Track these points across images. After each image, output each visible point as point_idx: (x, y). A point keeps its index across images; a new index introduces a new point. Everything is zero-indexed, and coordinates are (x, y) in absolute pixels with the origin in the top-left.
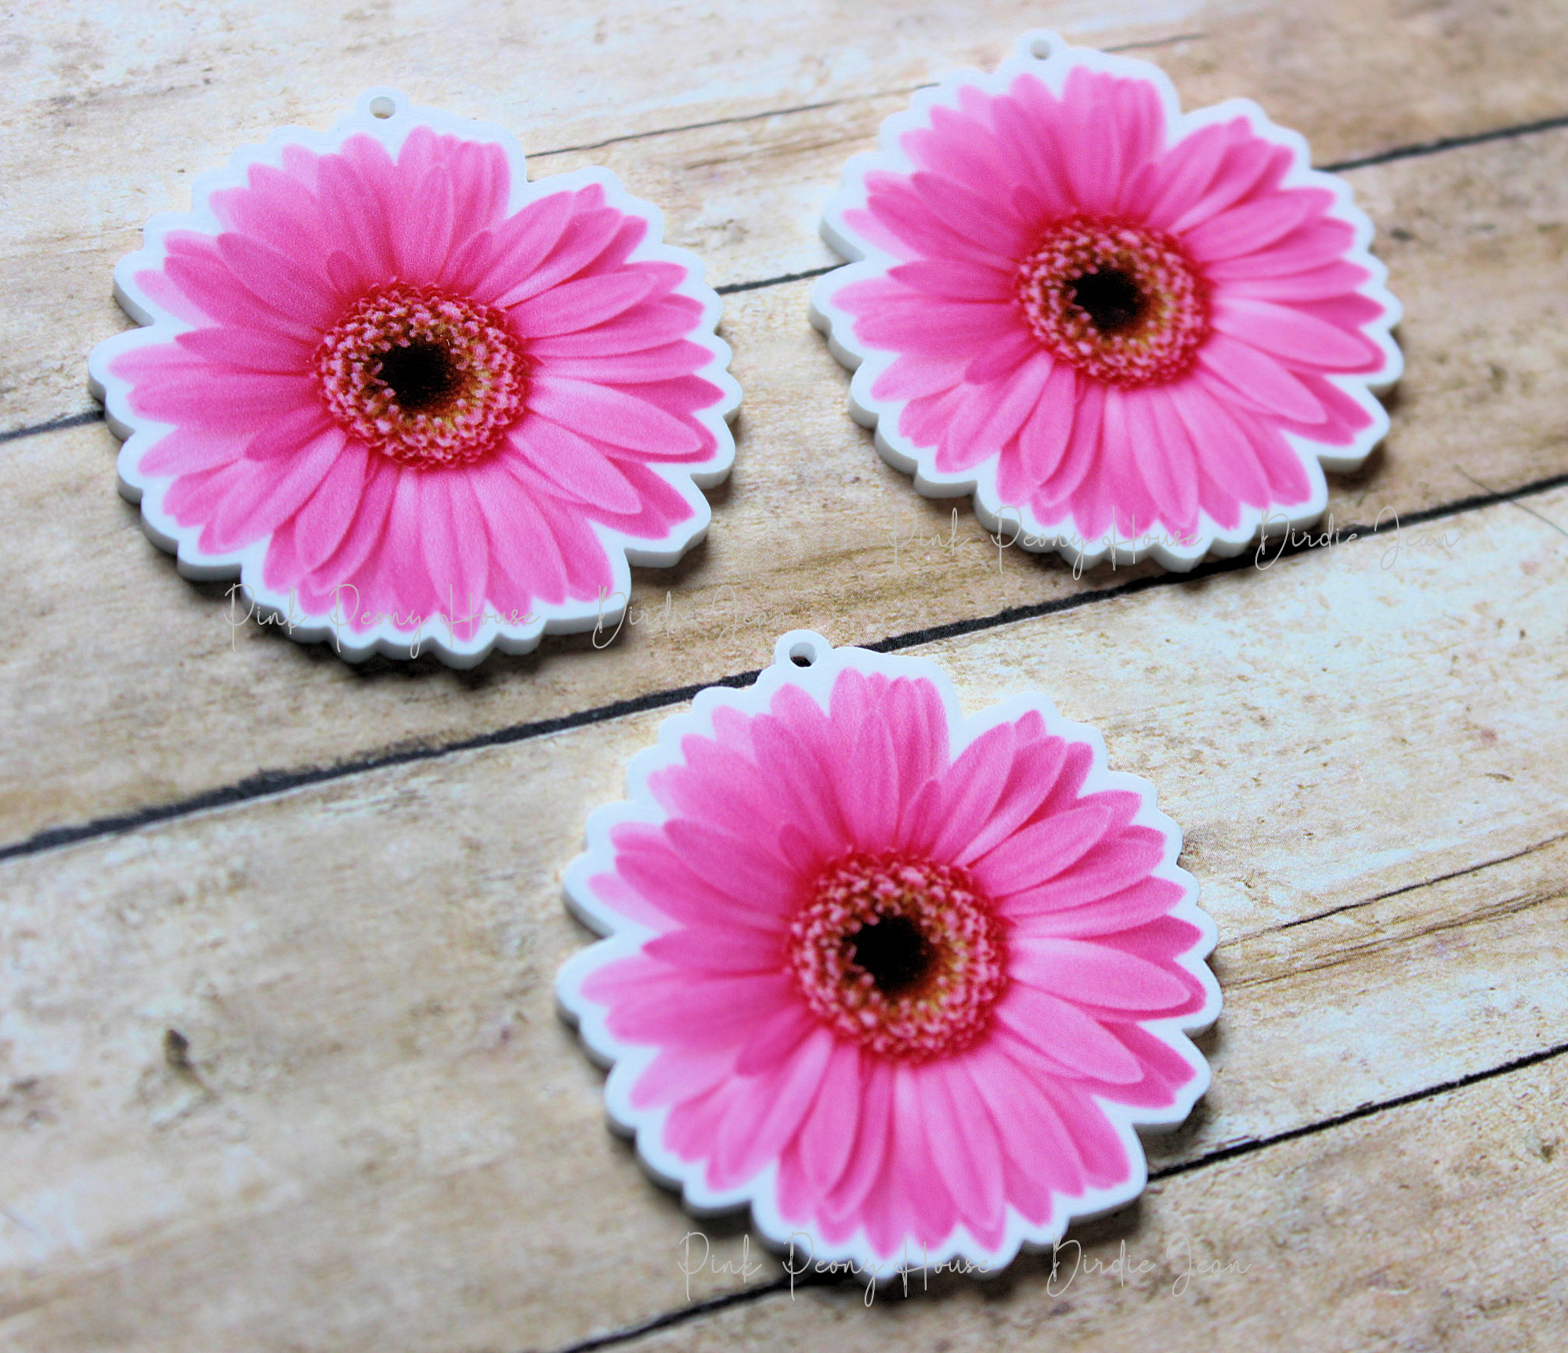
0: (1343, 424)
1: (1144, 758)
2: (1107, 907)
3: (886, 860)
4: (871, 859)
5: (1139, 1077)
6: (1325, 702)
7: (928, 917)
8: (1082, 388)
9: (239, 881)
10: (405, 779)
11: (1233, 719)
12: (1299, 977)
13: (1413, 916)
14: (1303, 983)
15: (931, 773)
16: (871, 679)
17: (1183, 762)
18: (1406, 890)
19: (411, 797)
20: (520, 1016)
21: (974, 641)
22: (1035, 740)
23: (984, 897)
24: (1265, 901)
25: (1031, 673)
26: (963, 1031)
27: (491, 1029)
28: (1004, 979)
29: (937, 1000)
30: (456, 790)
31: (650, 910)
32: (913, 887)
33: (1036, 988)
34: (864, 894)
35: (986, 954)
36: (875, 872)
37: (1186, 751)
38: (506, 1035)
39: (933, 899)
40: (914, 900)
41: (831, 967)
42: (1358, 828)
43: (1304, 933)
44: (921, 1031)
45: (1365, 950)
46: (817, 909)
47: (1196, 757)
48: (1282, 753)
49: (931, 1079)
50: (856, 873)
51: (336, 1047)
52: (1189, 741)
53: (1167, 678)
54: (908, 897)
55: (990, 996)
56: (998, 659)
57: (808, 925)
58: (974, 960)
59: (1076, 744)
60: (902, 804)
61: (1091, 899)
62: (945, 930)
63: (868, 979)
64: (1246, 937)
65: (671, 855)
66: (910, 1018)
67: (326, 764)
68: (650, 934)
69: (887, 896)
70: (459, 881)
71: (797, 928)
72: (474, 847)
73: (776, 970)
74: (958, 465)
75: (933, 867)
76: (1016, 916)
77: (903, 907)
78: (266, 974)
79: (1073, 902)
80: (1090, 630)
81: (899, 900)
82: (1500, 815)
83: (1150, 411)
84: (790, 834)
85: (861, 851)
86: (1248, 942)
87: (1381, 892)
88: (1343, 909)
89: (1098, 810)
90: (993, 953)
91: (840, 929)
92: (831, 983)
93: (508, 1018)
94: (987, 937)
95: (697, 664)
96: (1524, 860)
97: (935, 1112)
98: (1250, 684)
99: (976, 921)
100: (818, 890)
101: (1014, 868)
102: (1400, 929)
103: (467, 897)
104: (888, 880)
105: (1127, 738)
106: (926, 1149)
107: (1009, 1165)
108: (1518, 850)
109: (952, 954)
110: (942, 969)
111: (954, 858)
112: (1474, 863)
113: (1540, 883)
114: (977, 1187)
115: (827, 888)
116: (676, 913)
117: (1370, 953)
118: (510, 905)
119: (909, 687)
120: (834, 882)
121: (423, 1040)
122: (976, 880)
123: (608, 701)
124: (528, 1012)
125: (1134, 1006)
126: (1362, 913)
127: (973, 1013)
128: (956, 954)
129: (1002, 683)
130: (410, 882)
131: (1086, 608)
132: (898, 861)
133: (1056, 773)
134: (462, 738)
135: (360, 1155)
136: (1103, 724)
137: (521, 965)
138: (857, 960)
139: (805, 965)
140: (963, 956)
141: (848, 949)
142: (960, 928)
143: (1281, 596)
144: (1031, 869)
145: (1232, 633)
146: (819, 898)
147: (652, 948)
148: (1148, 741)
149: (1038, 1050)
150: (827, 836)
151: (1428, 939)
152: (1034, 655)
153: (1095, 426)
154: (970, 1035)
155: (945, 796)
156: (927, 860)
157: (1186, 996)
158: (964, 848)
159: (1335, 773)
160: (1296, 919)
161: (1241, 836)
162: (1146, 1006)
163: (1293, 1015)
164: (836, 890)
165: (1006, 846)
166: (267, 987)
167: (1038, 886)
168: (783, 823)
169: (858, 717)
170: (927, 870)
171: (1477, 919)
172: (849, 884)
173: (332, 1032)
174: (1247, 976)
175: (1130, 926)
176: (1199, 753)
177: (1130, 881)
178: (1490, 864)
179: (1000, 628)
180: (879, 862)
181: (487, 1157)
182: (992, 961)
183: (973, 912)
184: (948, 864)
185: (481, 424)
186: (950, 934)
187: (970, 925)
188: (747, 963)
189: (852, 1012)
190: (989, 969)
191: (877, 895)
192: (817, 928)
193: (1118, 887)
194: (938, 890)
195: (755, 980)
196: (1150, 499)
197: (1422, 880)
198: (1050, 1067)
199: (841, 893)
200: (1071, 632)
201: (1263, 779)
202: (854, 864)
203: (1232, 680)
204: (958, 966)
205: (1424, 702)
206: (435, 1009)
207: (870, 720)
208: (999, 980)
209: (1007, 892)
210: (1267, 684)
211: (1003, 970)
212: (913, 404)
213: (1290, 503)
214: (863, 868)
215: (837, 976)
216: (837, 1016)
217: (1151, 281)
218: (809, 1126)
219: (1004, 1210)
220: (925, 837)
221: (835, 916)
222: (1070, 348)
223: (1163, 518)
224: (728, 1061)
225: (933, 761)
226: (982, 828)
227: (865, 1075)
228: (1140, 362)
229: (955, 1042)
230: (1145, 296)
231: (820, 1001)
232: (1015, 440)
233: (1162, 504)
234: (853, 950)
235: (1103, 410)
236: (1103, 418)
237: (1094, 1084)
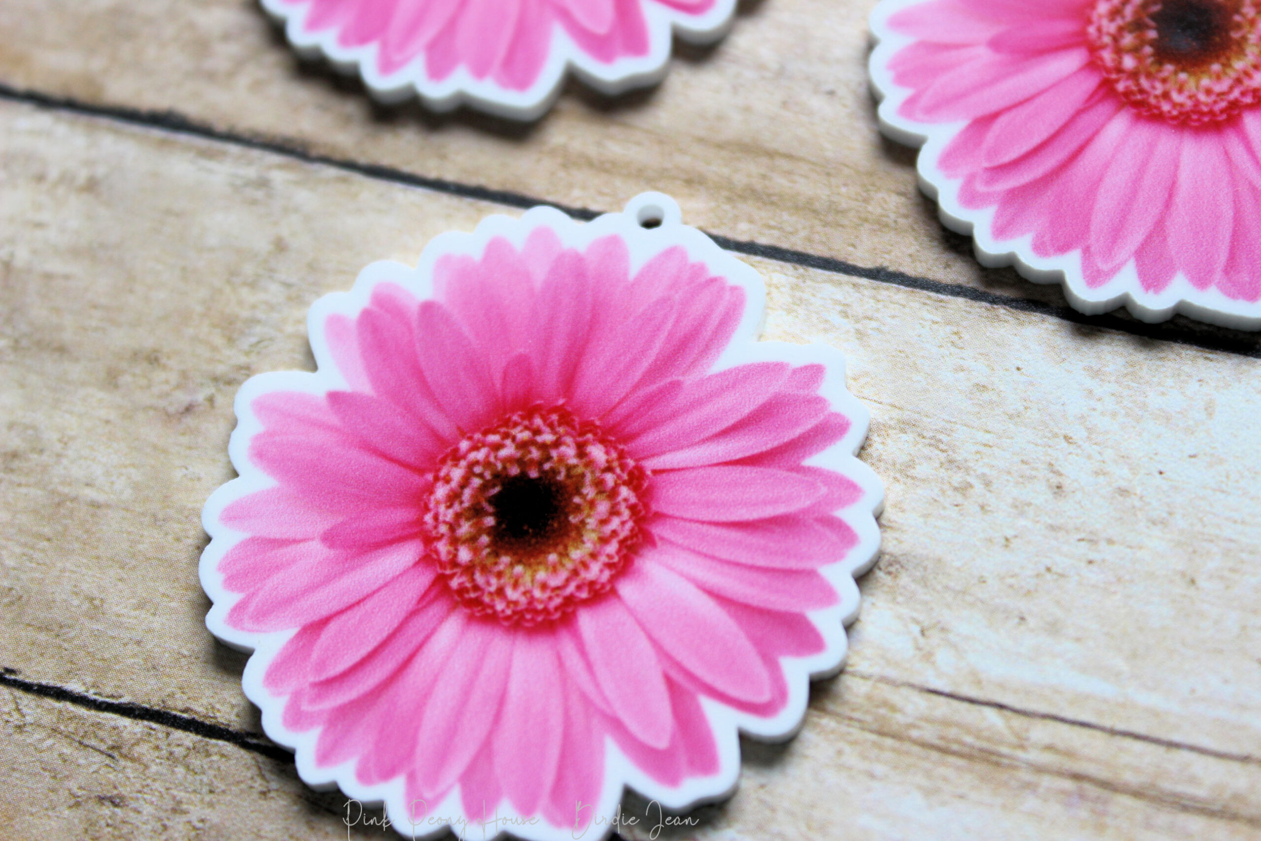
1: (911, 464)
2: (754, 576)
3: (587, 427)
4: (573, 420)
5: (662, 743)
6: (1138, 504)
7: (583, 497)
8: (1096, 98)
9: (91, 186)
10: (270, 167)
11: (1028, 473)
12: (907, 746)
13: (1069, 754)
14: (907, 753)
15: (683, 374)
16: (693, 266)
17: (946, 487)
18: (1083, 725)
19: (263, 183)
20: (211, 400)
21: (831, 281)
22: (802, 392)
23: (646, 506)
24: (928, 657)
25: (860, 335)
26: (536, 612)
27: (182, 398)
28: (608, 588)
29: (535, 571)
30: (304, 197)
31: (358, 365)
32: (590, 464)
33: (631, 612)
34: (544, 447)
35: (609, 556)
36: (567, 434)
37: (957, 478)
38: (189, 409)
39: (599, 484)
40: (583, 475)
41: (467, 493)
42: (1078, 640)
43: (943, 708)
44: (500, 592)
45: (994, 758)
46: (494, 438)
47: (964, 489)
48: (1052, 528)
49: (477, 636)
50: (551, 426)
51: (62, 350)
52: (967, 470)
53: (991, 402)
54: (580, 470)
55: (584, 595)
56: (839, 308)
57: (475, 448)
58: (594, 556)
59: (837, 415)
60: (636, 387)
61: (743, 560)
62: (589, 516)
63: (490, 521)
64: (883, 679)
65: (410, 330)
66: (500, 575)
67: (221, 126)
68: (341, 384)
69: (562, 459)
70: (249, 269)
71: (464, 445)
72: (280, 246)
73: (421, 471)
74: (920, 117)
75: (622, 456)
76: (662, 539)
77: (568, 476)
78: (56, 266)
79: (725, 555)
80: (949, 323)
81: (569, 468)
82: (1243, 707)
83: (1151, 147)
84: (521, 363)
85: (569, 409)
86: (882, 686)
87: (1053, 711)
88: (1001, 707)
89: (813, 485)
90: (616, 559)
91: (500, 466)
92: (457, 507)
93: (200, 397)
94: (622, 543)
95: (570, 186)
96: (1236, 766)
97: (458, 668)
98: (1071, 448)
99: (623, 523)
100: (507, 423)
101: (694, 494)
102: (1047, 758)
103: (245, 284)
104: (573, 445)
105: (910, 437)
106: (426, 695)
107: (486, 749)
108: (1234, 749)
109: (579, 539)
110: (560, 548)
111: (646, 458)
112: (1176, 737)
113: (1236, 797)
114: (442, 756)
115: (516, 424)
116: (376, 379)
117: (998, 764)
118: (271, 307)
119: (722, 289)
120: (526, 423)
121: (126, 379)
122: (651, 489)
123: (473, 181)
124: (220, 400)
125: (708, 678)
126: (1018, 722)
127: (557, 601)
128: (583, 542)
129: (826, 330)
130: (212, 250)
131: (960, 302)
132: (595, 434)
133: (798, 431)
134: (337, 156)
135: (15, 442)
136: (895, 413)
137: (243, 360)
138: (492, 501)
139: (447, 480)
140: (588, 547)
141: (494, 486)
142: (604, 522)
143: (1169, 382)
144: (708, 504)
145: (1091, 392)
146: (503, 430)
147: (335, 398)
148: (927, 451)
149: (589, 667)
150: (550, 380)
151: (1068, 785)
152: (877, 320)
153: (1083, 137)
154: (540, 619)
155: (681, 400)
156: (621, 447)
157: (765, 697)
158: (663, 453)
159: (1093, 576)
160: (947, 689)
161: (952, 584)
162: (720, 685)
163: (872, 776)
164: (521, 431)
165: (702, 472)
166: (48, 277)
167: (703, 523)
168: (522, 350)
169: (657, 293)
170: (614, 455)
171: (1137, 794)
172: (537, 432)
173: (67, 336)
174: (856, 715)
175: (762, 605)
176: (971, 486)
177: (793, 564)
178: (1192, 748)
179: (864, 281)
180: (577, 426)
181: (101, 498)
182: (609, 566)
183: (626, 514)
184: (637, 460)
186: (592, 522)
187: (615, 523)
188: (401, 452)
189: (455, 542)
190: (601, 571)
191: (554, 454)
192: (480, 455)
193: (777, 563)
194: (610, 479)
195: (396, 469)
196: (1087, 227)
197: (1108, 723)
198: (589, 688)
199: (525, 435)
200: (929, 316)
201: (1015, 543)
202: (555, 417)
203: (1056, 435)
204: (576, 554)
205: (1244, 555)
206: (153, 359)
207: (664, 301)
208: (603, 586)
209: (671, 512)
210: (1089, 457)
211: (613, 579)
213: (1232, 296)
214: (560, 424)
215: (466, 505)
216: (440, 538)
217: (1247, 28)
218: (344, 617)
219: (450, 787)
220: (635, 426)
221: (503, 453)
222: (1114, 56)
223: (1087, 252)
224: (322, 524)
225: (693, 364)
226: (692, 445)
227: (425, 601)
228: (1176, 97)
229: (522, 617)
230: (1230, 39)
231: (436, 517)
232: (993, 117)
233: (1096, 237)
234: (497, 490)
235: (1103, 126)
236: (1096, 133)
237: (617, 726)
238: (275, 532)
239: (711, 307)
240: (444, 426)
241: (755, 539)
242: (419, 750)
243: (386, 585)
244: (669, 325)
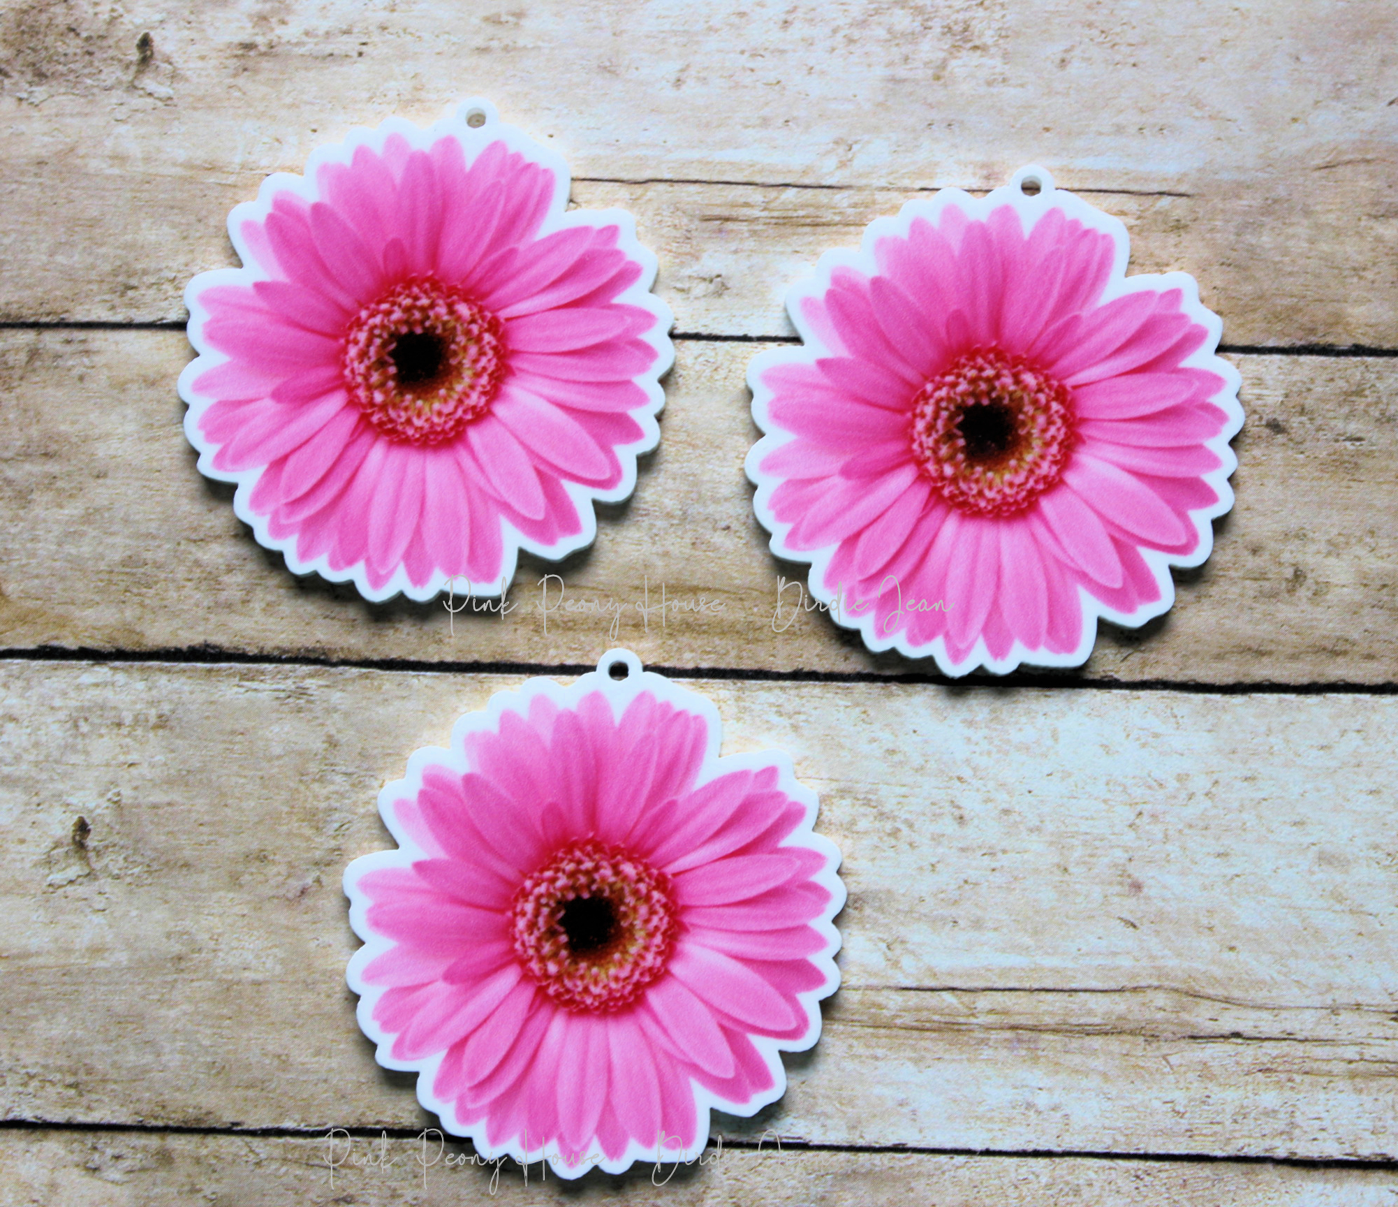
0: (1133, 594)
1: (853, 822)
2: (764, 938)
3: (614, 852)
4: (603, 847)
5: (730, 1074)
6: (1018, 819)
7: (627, 905)
8: (930, 505)
9: (162, 723)
10: (304, 678)
11: (938, 811)
12: (895, 1032)
13: (1005, 1012)
14: (896, 1036)
15: (676, 793)
16: (661, 705)
17: (882, 834)
18: (1010, 990)
19: (302, 692)
20: (318, 881)
21: (763, 688)
22: (766, 791)
23: (675, 902)
24: (896, 964)
25: (795, 728)
26: (616, 999)
27: (295, 885)
28: (663, 969)
29: (607, 969)
30: (336, 696)
31: (429, 837)
32: (625, 878)
33: (683, 984)
34: (587, 873)
35: (658, 946)
36: (602, 859)
37: (888, 826)
38: (303, 892)
39: (636, 892)
40: (622, 889)
41: (541, 921)
42: (996, 929)
43: (914, 999)
44: (586, 990)
45: (956, 1027)
46: (549, 874)
47: (895, 833)
48: (963, 850)
49: (579, 1027)
50: (588, 855)
51: (186, 865)
52: (894, 818)
53: (901, 762)
54: (619, 885)
55: (647, 979)
56: (774, 709)
57: (537, 884)
58: (646, 948)
59: (795, 803)
60: (643, 812)
61: (753, 928)
62: (635, 919)
63: (564, 938)
64: (870, 988)
65: (461, 800)
66: (582, 977)
67: (252, 651)
68: (422, 856)
69: (603, 880)
70: (313, 768)
71: (528, 884)
72: (332, 743)
73: (501, 911)
74: (802, 545)
75: (647, 868)
76: (692, 925)
77: (612, 892)
78: (158, 797)
79: (740, 927)
80: (857, 705)
81: (611, 885)
82: (1115, 954)
83: (978, 540)
84: (552, 809)
85: (598, 839)
86: (869, 992)
87: (989, 985)
88: (953, 989)
89: (789, 861)
90: (663, 948)
91: (559, 894)
92: (536, 933)
93: (309, 880)
94: (664, 934)
95: (546, 647)
96: (1116, 996)
97: (572, 1052)
98: (964, 786)
99: (661, 919)
100: (555, 860)
101: (707, 886)
102: (991, 1019)
103: (314, 780)
104: (609, 867)
105: (847, 802)
106: (554, 1078)
107: (608, 1108)
108: (1113, 985)
109: (633, 938)
110: (621, 948)
111: (665, 866)
112: (1074, 986)
113: (1120, 1018)
114: (579, 1117)
115: (562, 860)
116: (447, 845)
117: (958, 1030)
118: (342, 795)
119: (687, 719)
120: (569, 857)
121: (246, 878)
122: (674, 888)
123: (469, 658)
124: (324, 879)
125: (751, 1020)
126: (967, 998)
127: (629, 988)
128: (636, 940)
129: (769, 729)
130: (279, 757)
131: (861, 686)
132: (623, 855)
133: (770, 822)
134: (354, 658)
135: (176, 948)
136: (834, 785)
137: (333, 843)
138: (561, 922)
140: (641, 942)
141: (559, 911)
142: (647, 921)
143: (1024, 719)
144: (719, 892)
145: (969, 739)
146: (554, 866)
147: (420, 867)
148: (863, 810)
149: (665, 1031)
150: (578, 819)
151: (1009, 1034)
152: (804, 713)
153: (926, 541)
154: (620, 1004)
155: (679, 815)
156: (644, 861)
157: (793, 1025)
158: (676, 859)
159: (998, 879)
160: (914, 985)
161: (901, 907)
162: (760, 1023)
163: (876, 1058)
164: (568, 864)
165: (708, 868)
166: (155, 806)
167: (718, 906)
168: (550, 800)
169: (639, 733)
170: (641, 868)
171: (1055, 1031)
172: (580, 862)
173: (187, 853)
174: (856, 1017)
175: (774, 958)
176: (898, 830)
177: (789, 924)
178: (1086, 991)
179: (788, 683)
180: (608, 852)
181: (259, 977)
183: (661, 911)
184: (659, 869)
185: (450, 414)
186: (638, 923)
187: (655, 920)
188: (482, 899)
189: (542, 960)
190: (655, 958)
191: (597, 876)
192: (542, 889)
193: (778, 925)
194: (642, 887)
195: (482, 913)
196: (944, 615)
197: (1027, 986)
198: (669, 1046)
199: (571, 867)
200: (842, 703)
201: (939, 867)
202: (589, 848)
203: (951, 778)
204: (633, 950)
205: (1097, 843)
206: (262, 858)
207: (647, 738)
208: (659, 969)
209: (693, 904)
210: (978, 790)
211: (665, 962)
212: (789, 483)
213: (1056, 651)
214: (595, 853)
215: (543, 929)
216: (531, 959)
217: (1030, 424)
218: (478, 1034)
219: (591, 1139)
220: (650, 842)
221: (559, 883)
222: (936, 467)
223: (947, 636)
224: (441, 967)
225: (681, 785)
226: (696, 848)
227: (533, 1010)
228: (989, 494)
229: (607, 1006)
230: (1019, 436)
231: (523, 944)
232: (857, 535)
233: (952, 624)
234: (562, 913)
235: (939, 529)
236: (935, 536)
237: (695, 1069)
238: (407, 981)
239: (683, 737)
240: (509, 872)
241: (759, 911)
242: (561, 1118)
243: (501, 1004)
244: (655, 757)
